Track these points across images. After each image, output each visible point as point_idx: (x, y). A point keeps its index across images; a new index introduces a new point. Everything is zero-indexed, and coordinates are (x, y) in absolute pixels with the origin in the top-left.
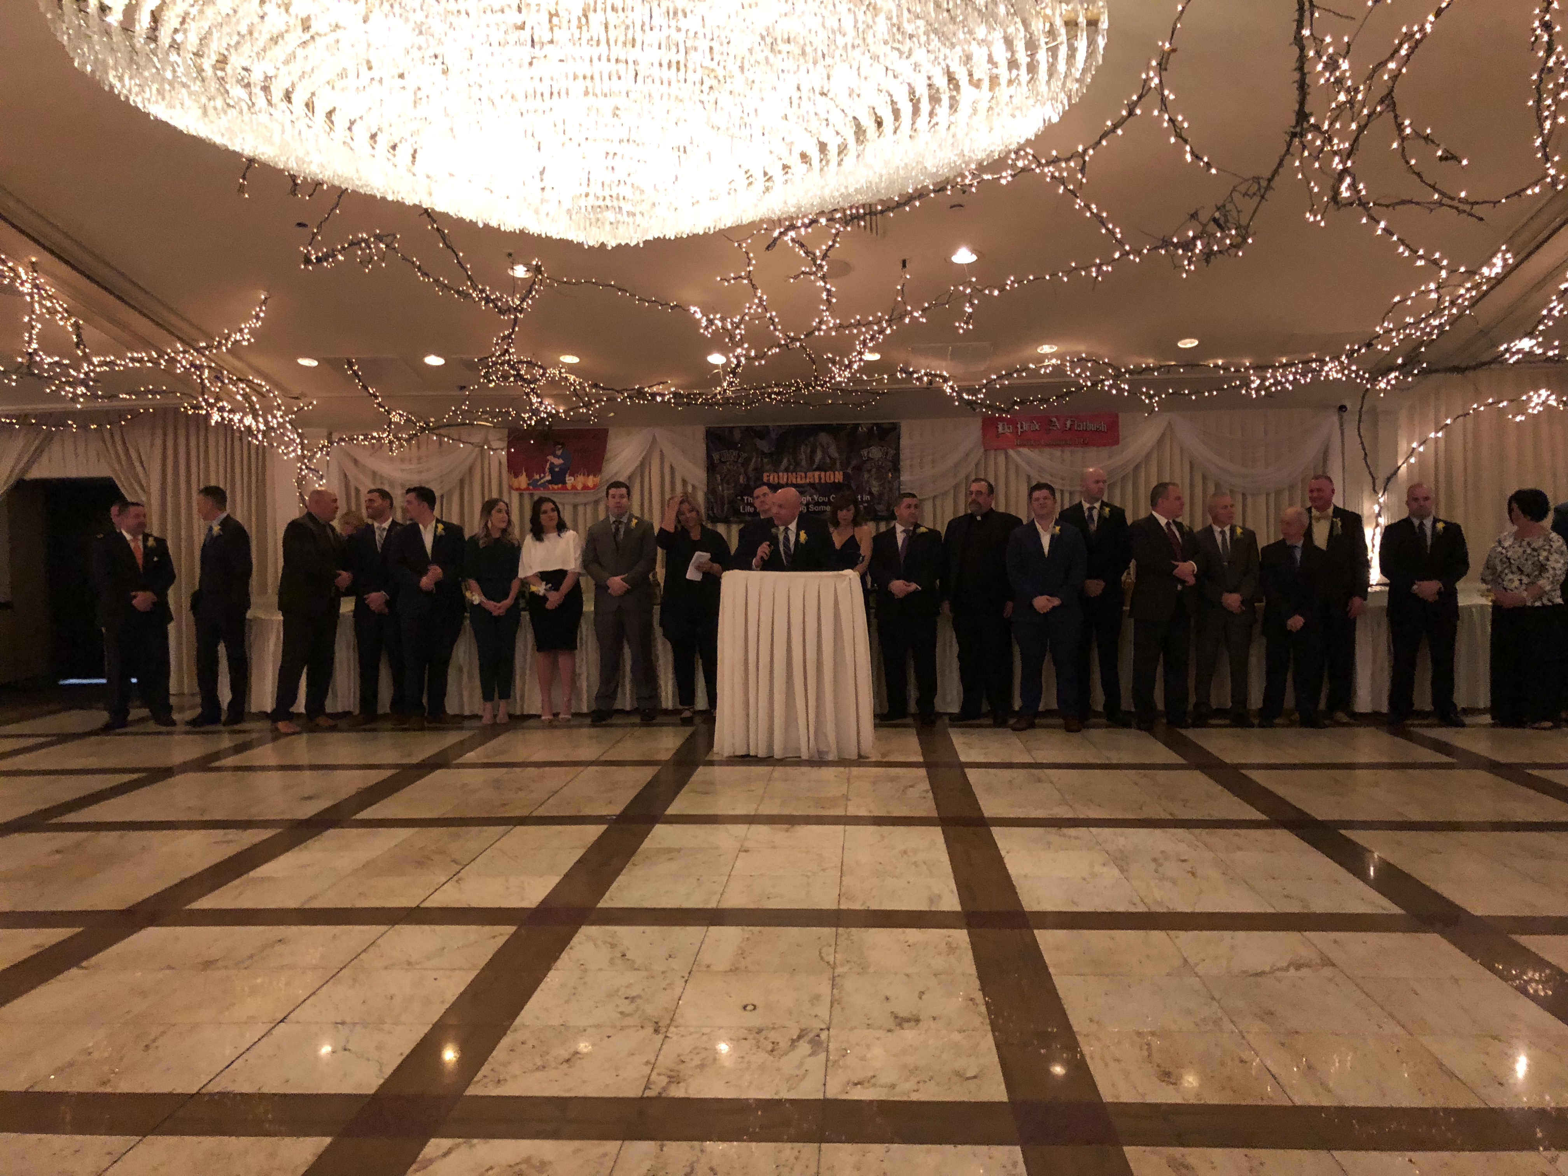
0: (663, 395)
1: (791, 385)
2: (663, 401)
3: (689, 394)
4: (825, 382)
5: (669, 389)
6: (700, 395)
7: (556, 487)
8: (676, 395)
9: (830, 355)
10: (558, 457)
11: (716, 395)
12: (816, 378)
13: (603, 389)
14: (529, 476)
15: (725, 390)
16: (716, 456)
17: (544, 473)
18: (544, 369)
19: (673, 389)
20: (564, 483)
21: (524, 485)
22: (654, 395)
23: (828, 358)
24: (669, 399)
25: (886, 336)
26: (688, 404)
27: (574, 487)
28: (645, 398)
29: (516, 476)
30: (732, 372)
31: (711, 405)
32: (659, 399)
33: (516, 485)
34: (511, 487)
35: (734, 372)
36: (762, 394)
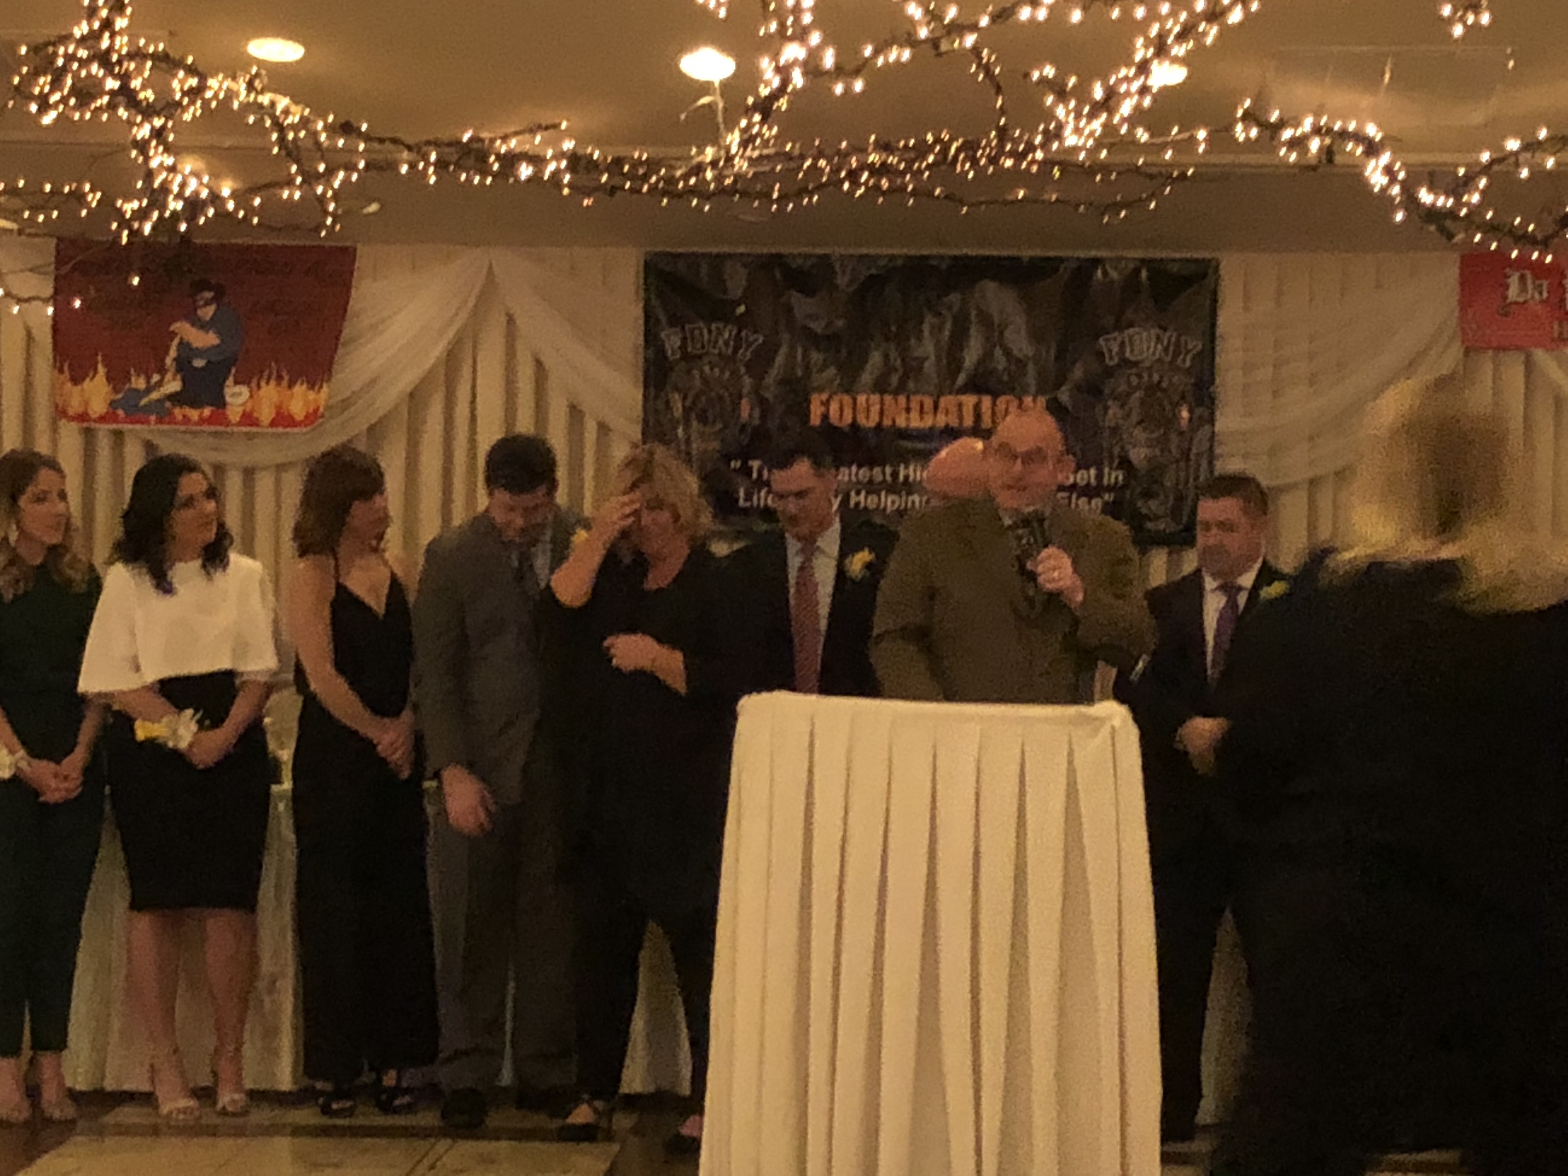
0: (537, 161)
1: (922, 150)
2: (535, 179)
3: (618, 162)
4: (1031, 148)
5: (555, 143)
6: (652, 165)
7: (194, 414)
8: (575, 161)
9: (1049, 71)
10: (203, 326)
11: (699, 169)
12: (1003, 134)
13: (367, 138)
14: (117, 379)
15: (729, 159)
16: (672, 341)
17: (162, 371)
18: (203, 78)
19: (568, 145)
20: (220, 403)
21: (98, 407)
22: (510, 161)
23: (1043, 80)
24: (556, 174)
25: (1226, 32)
26: (613, 190)
27: (249, 419)
28: (484, 171)
29: (76, 380)
30: (755, 108)
31: (680, 195)
32: (525, 171)
33: (75, 406)
34: (60, 413)
35: (765, 107)
36: (836, 171)
